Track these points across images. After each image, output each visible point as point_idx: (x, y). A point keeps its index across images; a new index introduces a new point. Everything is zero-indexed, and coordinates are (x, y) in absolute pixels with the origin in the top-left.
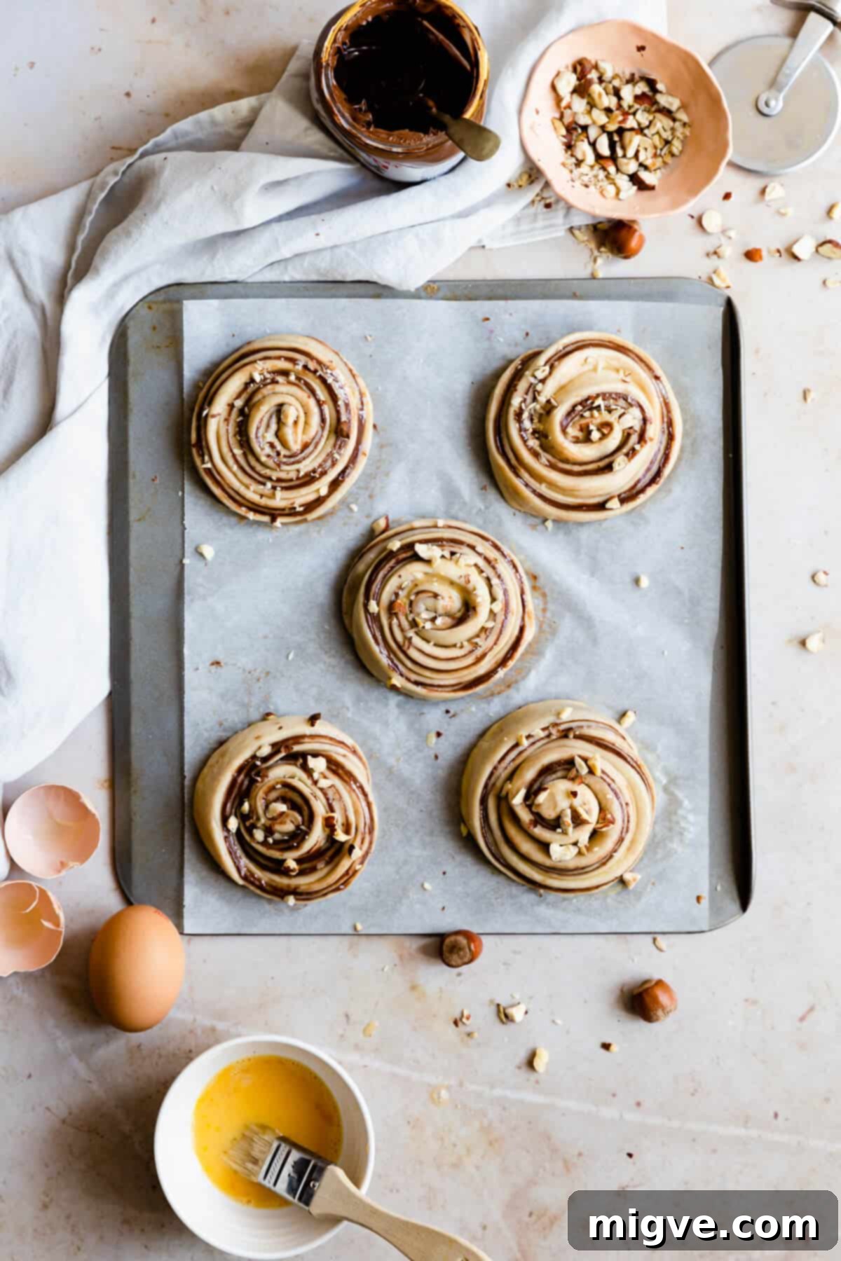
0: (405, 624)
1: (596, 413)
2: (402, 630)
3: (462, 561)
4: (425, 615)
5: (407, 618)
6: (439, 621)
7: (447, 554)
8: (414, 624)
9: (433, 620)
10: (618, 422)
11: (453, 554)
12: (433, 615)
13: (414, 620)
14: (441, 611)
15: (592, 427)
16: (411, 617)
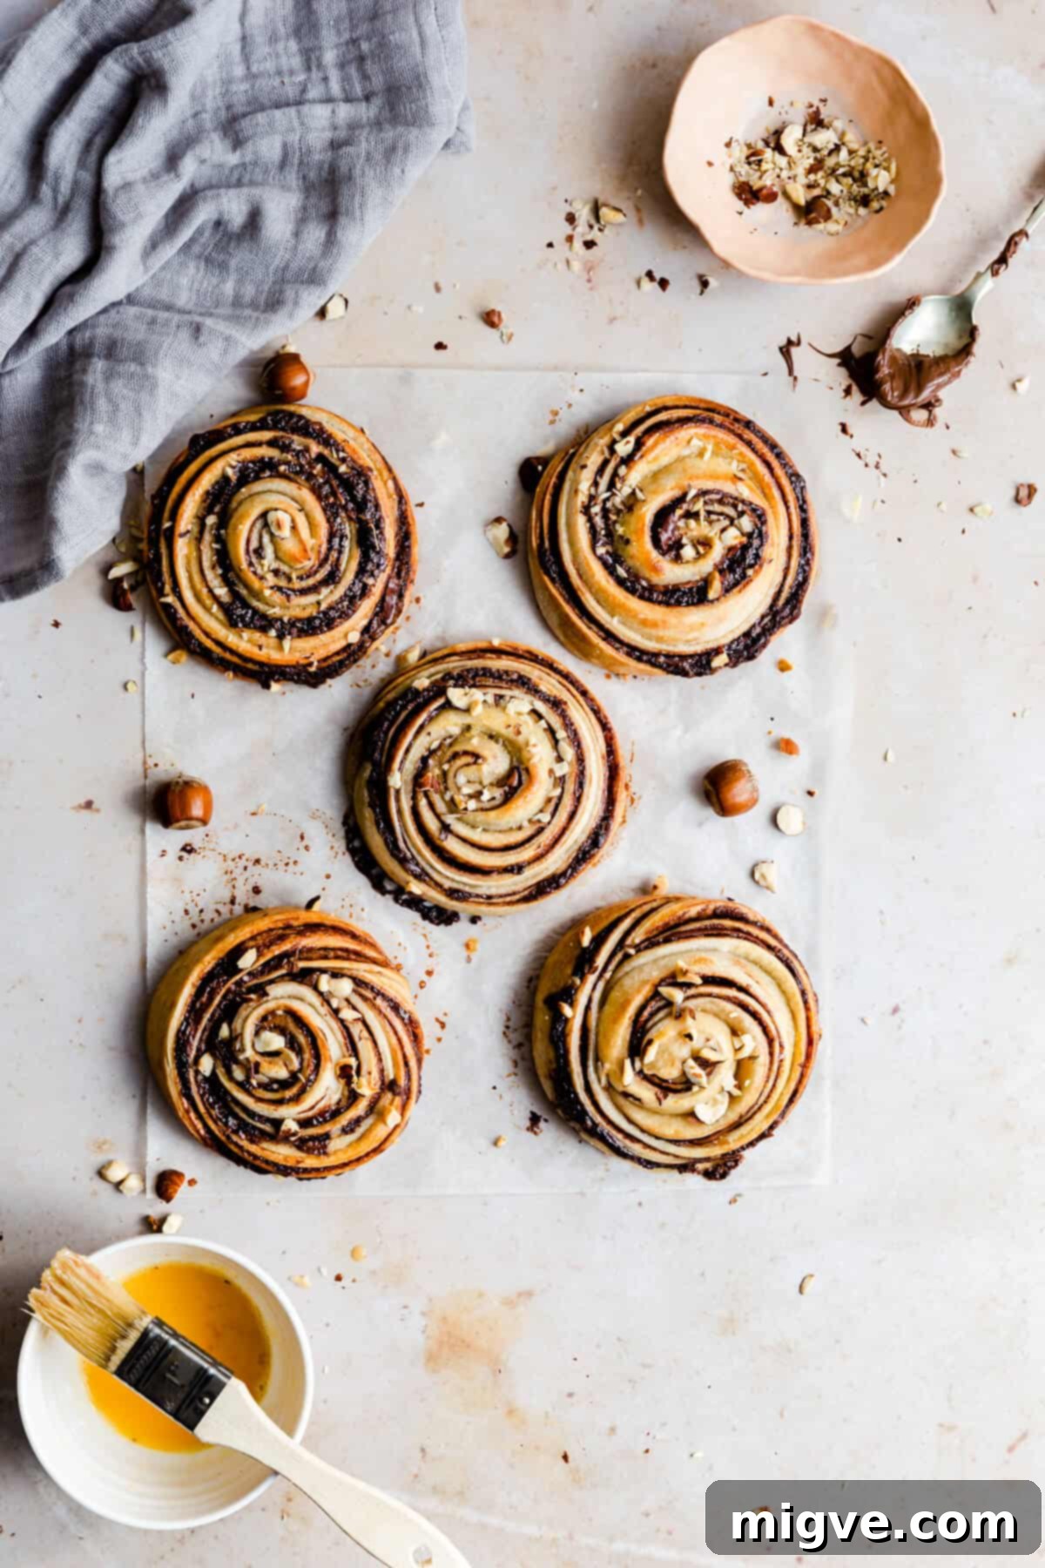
0: (441, 807)
1: (692, 523)
2: (438, 816)
3: (513, 707)
4: (467, 790)
5: (443, 798)
6: (486, 796)
7: (490, 699)
8: (452, 806)
9: (477, 795)
10: (720, 538)
11: (499, 698)
12: (477, 787)
13: (452, 800)
14: (486, 782)
15: (684, 541)
16: (447, 797)
